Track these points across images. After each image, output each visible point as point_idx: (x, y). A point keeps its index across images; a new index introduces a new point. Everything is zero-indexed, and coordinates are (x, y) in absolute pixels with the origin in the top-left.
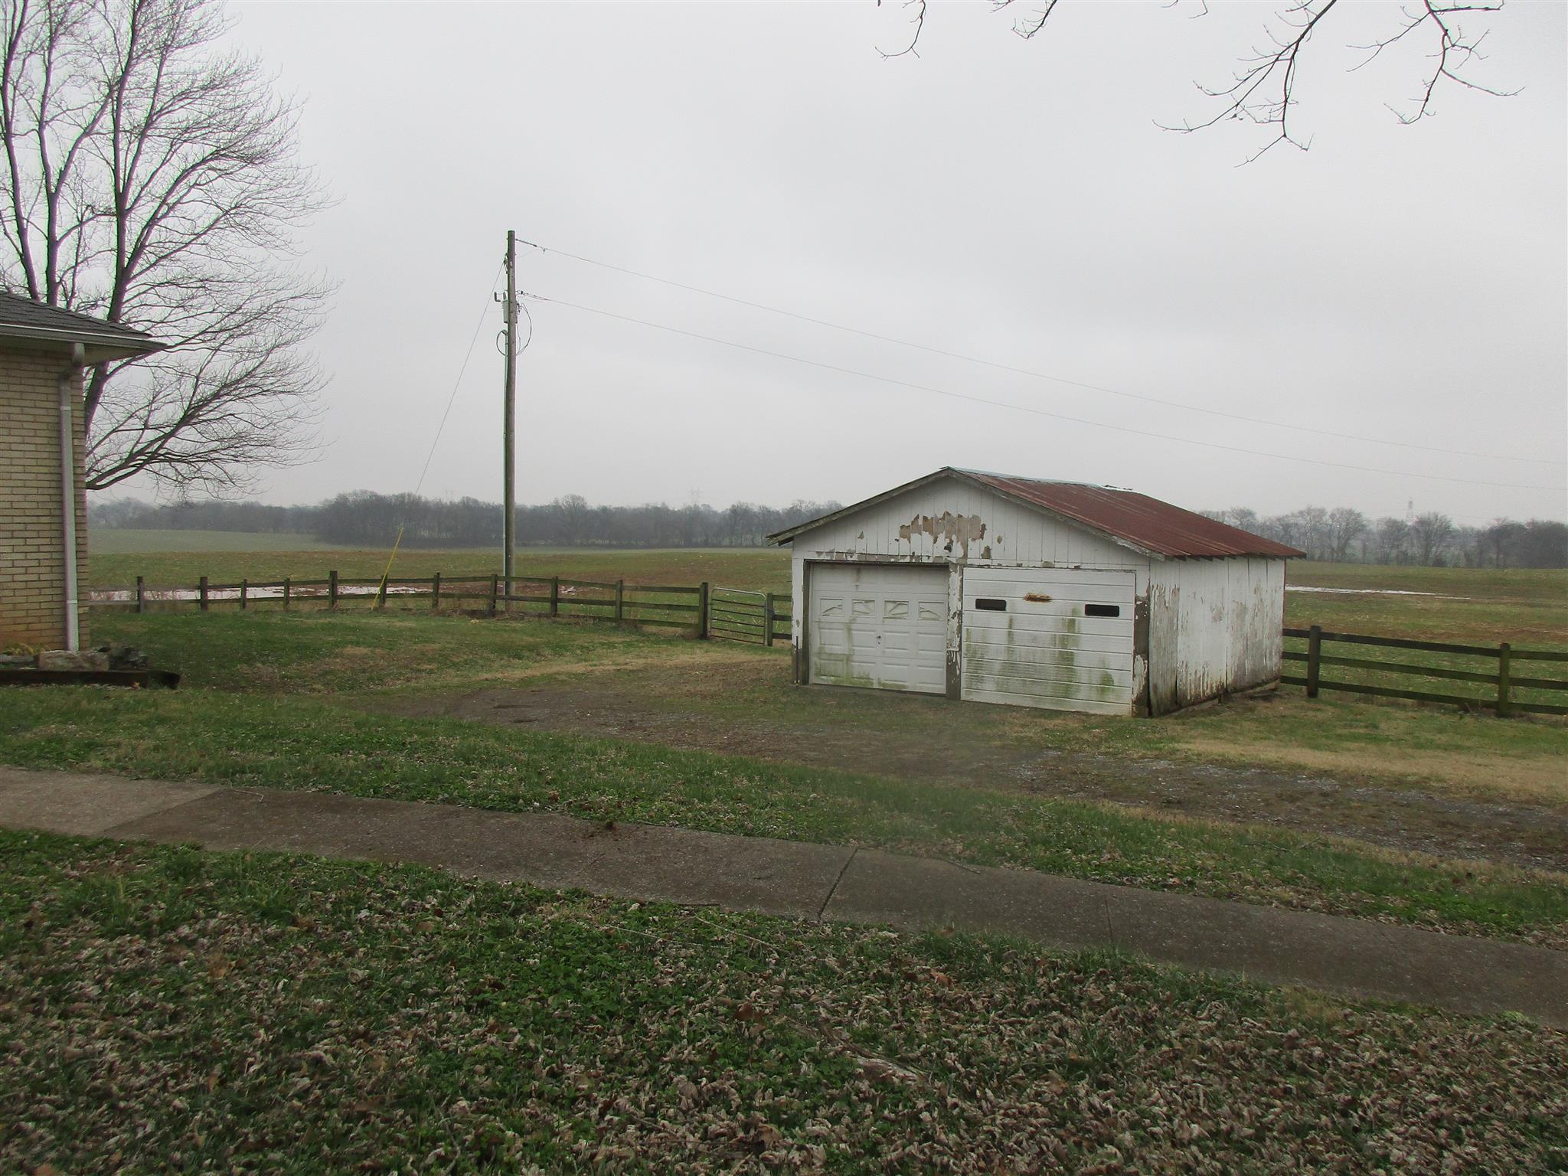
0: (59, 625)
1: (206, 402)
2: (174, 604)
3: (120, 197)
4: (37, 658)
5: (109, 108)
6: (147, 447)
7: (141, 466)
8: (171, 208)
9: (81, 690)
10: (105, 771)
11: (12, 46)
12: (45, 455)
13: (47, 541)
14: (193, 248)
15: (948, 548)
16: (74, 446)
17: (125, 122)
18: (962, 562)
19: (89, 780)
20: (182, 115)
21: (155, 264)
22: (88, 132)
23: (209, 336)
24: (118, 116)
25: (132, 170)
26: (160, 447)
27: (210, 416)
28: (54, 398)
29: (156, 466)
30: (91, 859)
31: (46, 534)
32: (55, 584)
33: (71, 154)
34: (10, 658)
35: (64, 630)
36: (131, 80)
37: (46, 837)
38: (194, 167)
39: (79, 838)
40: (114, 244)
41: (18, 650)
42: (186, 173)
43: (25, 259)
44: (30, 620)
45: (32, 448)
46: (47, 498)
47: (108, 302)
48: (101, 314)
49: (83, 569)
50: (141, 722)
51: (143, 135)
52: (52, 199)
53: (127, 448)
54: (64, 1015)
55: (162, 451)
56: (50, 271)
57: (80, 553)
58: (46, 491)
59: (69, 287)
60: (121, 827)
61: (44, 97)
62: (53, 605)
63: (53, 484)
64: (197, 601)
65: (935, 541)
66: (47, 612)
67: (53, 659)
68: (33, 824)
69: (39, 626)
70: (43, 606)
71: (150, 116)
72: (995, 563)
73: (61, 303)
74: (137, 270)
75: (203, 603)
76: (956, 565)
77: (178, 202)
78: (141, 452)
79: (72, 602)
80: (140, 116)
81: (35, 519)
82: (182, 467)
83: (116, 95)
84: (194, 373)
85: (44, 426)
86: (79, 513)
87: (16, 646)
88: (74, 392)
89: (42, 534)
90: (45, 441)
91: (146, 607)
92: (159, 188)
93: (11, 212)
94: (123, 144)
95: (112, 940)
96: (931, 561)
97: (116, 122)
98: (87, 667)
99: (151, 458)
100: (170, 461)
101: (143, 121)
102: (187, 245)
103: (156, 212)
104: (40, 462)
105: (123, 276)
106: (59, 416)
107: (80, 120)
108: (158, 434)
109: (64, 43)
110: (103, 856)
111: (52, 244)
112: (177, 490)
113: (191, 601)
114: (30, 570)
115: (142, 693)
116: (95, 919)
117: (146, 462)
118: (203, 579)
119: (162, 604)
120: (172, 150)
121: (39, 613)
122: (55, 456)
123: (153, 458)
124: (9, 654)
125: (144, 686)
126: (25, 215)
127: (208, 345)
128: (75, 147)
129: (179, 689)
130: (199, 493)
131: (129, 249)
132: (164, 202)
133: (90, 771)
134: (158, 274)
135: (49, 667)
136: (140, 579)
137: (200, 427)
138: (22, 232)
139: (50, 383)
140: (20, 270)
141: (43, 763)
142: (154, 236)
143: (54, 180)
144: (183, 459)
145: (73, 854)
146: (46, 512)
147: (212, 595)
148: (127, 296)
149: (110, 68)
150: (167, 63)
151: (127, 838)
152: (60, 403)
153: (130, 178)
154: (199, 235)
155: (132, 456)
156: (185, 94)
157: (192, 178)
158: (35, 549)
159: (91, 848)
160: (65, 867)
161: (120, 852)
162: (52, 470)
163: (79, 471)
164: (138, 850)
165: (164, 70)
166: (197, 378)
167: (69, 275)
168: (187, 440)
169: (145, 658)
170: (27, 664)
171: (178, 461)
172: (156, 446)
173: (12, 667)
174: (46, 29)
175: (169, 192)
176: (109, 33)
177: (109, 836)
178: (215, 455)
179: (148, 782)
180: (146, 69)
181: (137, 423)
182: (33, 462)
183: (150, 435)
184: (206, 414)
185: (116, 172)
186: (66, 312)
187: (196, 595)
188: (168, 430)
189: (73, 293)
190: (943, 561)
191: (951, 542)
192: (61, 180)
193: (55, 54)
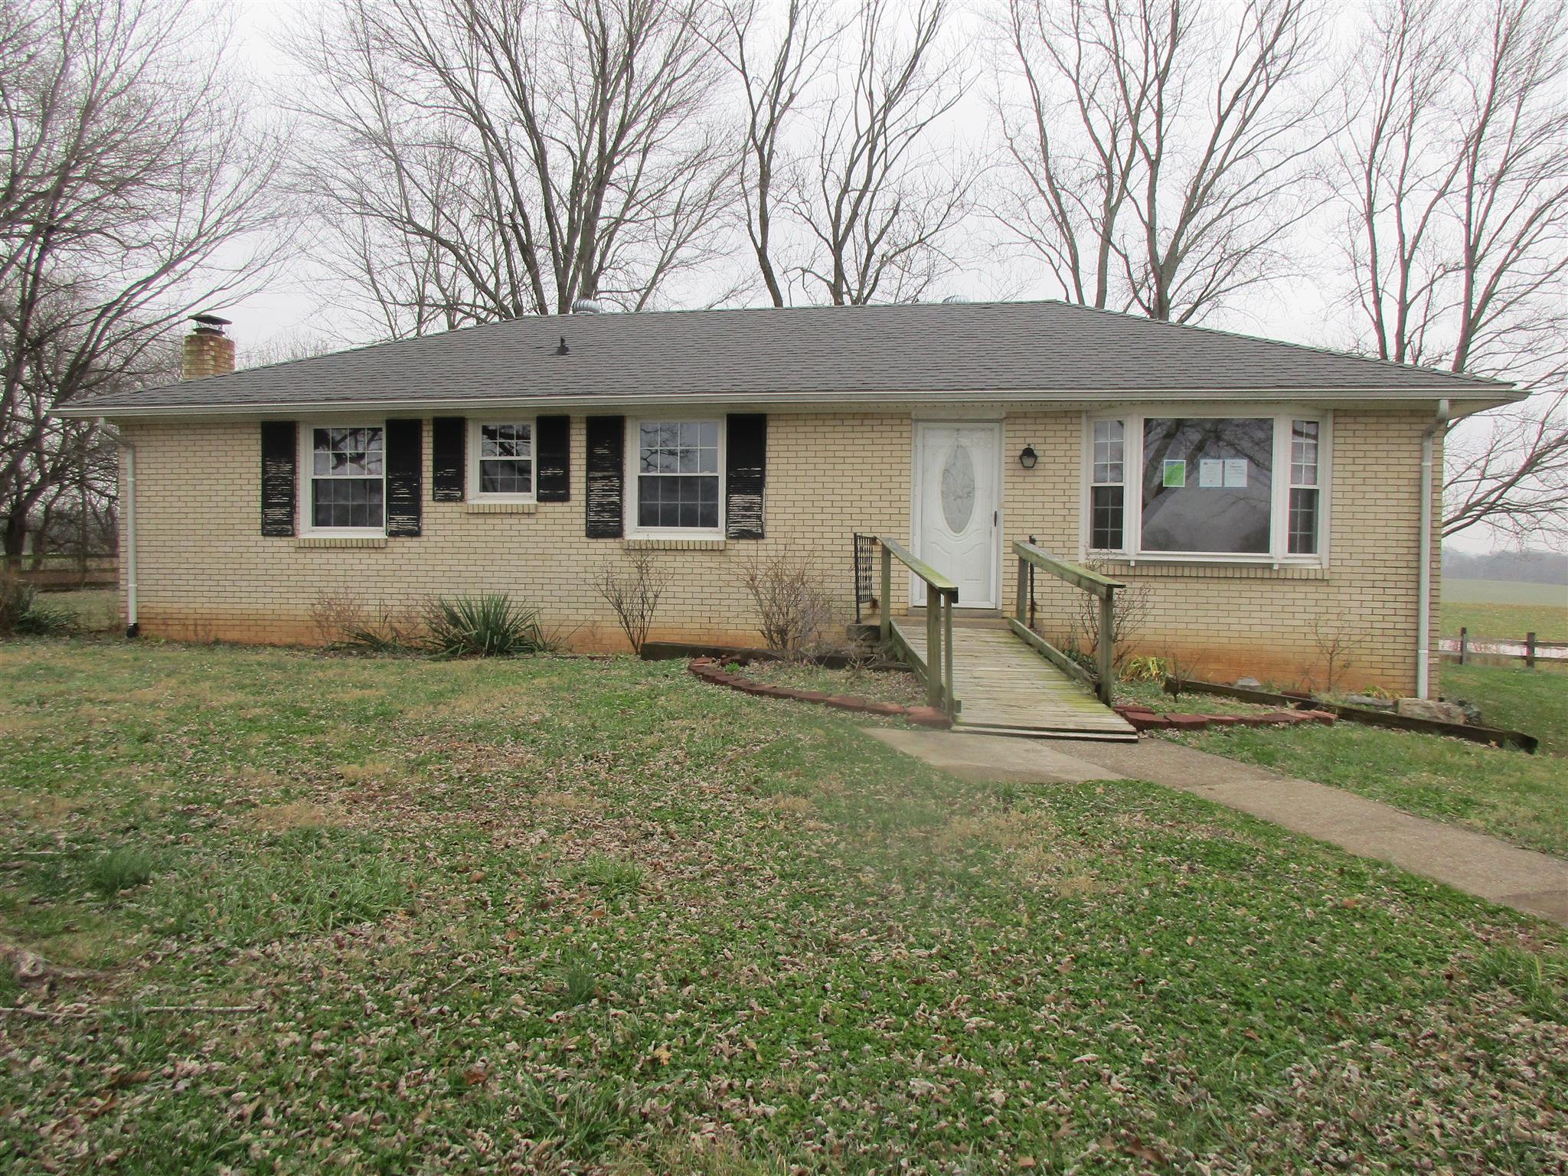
0: (1411, 673)
1: (1551, 448)
2: (1498, 659)
3: (1471, 250)
4: (1396, 704)
5: (1464, 164)
6: (1484, 498)
7: (1479, 517)
8: (1520, 252)
9: (1441, 741)
10: (1487, 832)
11: (1379, 131)
12: (1406, 510)
13: (1404, 592)
14: (1543, 287)
16: (1433, 500)
17: (1479, 176)
19: (1472, 837)
20: (1541, 152)
21: (1502, 311)
22: (1442, 194)
23: (1555, 378)
24: (1473, 170)
25: (1483, 221)
26: (1500, 497)
27: (1555, 462)
28: (1417, 454)
29: (1491, 517)
30: (1494, 925)
31: (1403, 585)
32: (1409, 633)
33: (1425, 218)
34: (1368, 700)
35: (1415, 678)
36: (1488, 131)
37: (1445, 889)
38: (1550, 203)
39: (1476, 899)
40: (1461, 297)
41: (1375, 693)
42: (1540, 211)
43: (1379, 325)
44: (1385, 665)
45: (1395, 503)
46: (1405, 551)
47: (1453, 356)
48: (1446, 366)
49: (1435, 620)
50: (1510, 785)
51: (1497, 183)
52: (1406, 265)
53: (1463, 500)
54: (1501, 1087)
55: (1500, 502)
56: (1400, 334)
57: (1434, 604)
58: (1405, 544)
59: (1417, 346)
60: (1517, 898)
61: (1403, 171)
62: (1406, 653)
63: (1412, 537)
64: (1523, 658)
66: (1400, 659)
67: (1412, 707)
68: (1428, 872)
69: (1393, 672)
70: (1397, 653)
71: (1505, 162)
73: (1408, 361)
74: (1483, 320)
75: (1530, 660)
77: (1530, 243)
78: (1478, 503)
79: (1424, 652)
80: (1495, 165)
81: (1393, 571)
82: (1522, 518)
83: (1471, 149)
84: (1540, 417)
85: (1406, 482)
86: (1434, 565)
87: (1374, 689)
88: (1436, 448)
89: (1399, 585)
90: (1406, 496)
91: (1469, 659)
92: (1511, 232)
93: (1370, 284)
94: (1476, 198)
95: (1537, 1021)
97: (1471, 176)
98: (1443, 718)
99: (1489, 509)
100: (1508, 511)
101: (1497, 168)
102: (1537, 285)
103: (1507, 257)
104: (1401, 516)
105: (1470, 327)
106: (1421, 472)
107: (1435, 186)
108: (1495, 484)
109: (1425, 114)
110: (1505, 925)
111: (1404, 307)
112: (1516, 541)
113: (1516, 657)
114: (1387, 618)
115: (1504, 754)
116: (1512, 991)
117: (1484, 513)
118: (1531, 635)
119: (1485, 658)
120: (1526, 192)
121: (1393, 659)
122: (1415, 510)
123: (1491, 508)
124: (1368, 696)
125: (1500, 745)
126: (1380, 286)
127: (1554, 387)
128: (1429, 211)
129: (1537, 755)
130: (1539, 543)
131: (1476, 300)
132: (1515, 246)
133: (1471, 829)
134: (1506, 320)
135: (1408, 714)
136: (1464, 631)
137: (1543, 475)
138: (1378, 301)
139: (1414, 441)
140: (1373, 337)
141: (1425, 811)
142: (1504, 281)
143: (1408, 247)
144: (1523, 508)
145: (1475, 915)
146: (1404, 564)
147: (1539, 652)
148: (1472, 347)
149: (1469, 125)
150: (1525, 103)
151: (1528, 911)
152: (1421, 458)
153: (1481, 229)
154: (1551, 273)
155: (1468, 508)
156: (1545, 129)
157: (1546, 216)
158: (1392, 598)
159: (1494, 913)
160: (1468, 926)
161: (1525, 925)
162: (1412, 524)
163: (1436, 524)
164: (1542, 928)
165: (1523, 111)
166: (1543, 424)
167: (1417, 334)
168: (1528, 489)
169: (1479, 714)
170: (1386, 707)
171: (1516, 511)
172: (1497, 494)
173: (1372, 710)
174: (1409, 107)
175: (1522, 235)
176: (1469, 90)
177: (1511, 905)
178: (1559, 504)
179: (1537, 856)
180: (1504, 116)
181: (1474, 473)
182: (1394, 516)
183: (1488, 485)
184: (1548, 461)
185: (1468, 226)
186: (1413, 369)
187: (1522, 651)
188: (1507, 479)
189: (1420, 351)
192: (1414, 246)
193: (1415, 127)
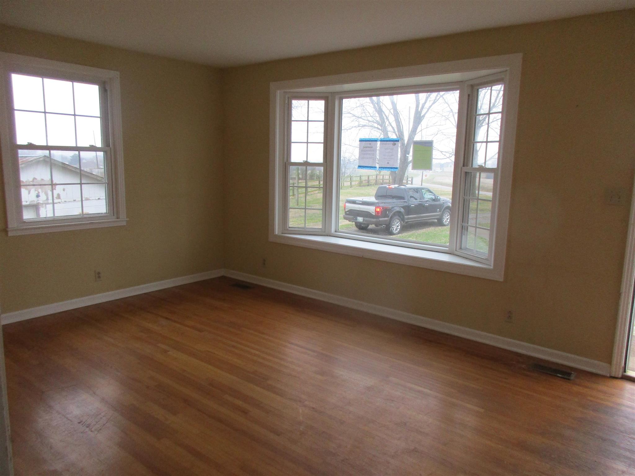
15: (38, 196)
18: (46, 202)
65: (29, 193)
72: (63, 201)
76: (42, 204)
96: (28, 203)
190: (35, 203)
191: (39, 192)
